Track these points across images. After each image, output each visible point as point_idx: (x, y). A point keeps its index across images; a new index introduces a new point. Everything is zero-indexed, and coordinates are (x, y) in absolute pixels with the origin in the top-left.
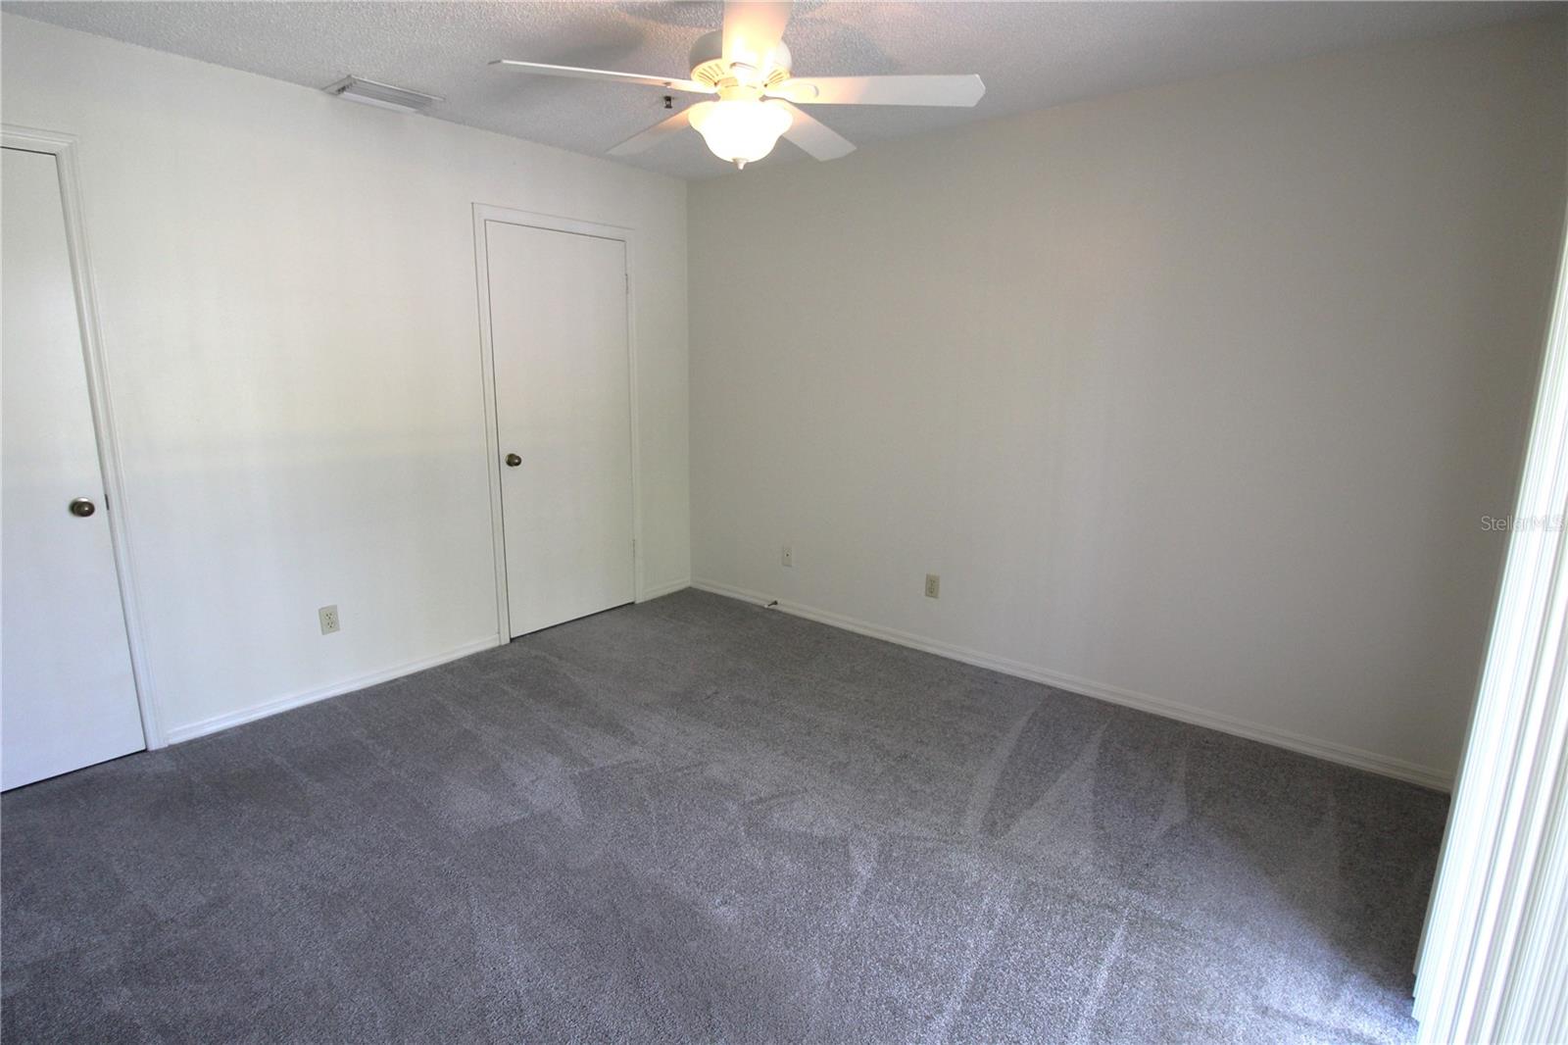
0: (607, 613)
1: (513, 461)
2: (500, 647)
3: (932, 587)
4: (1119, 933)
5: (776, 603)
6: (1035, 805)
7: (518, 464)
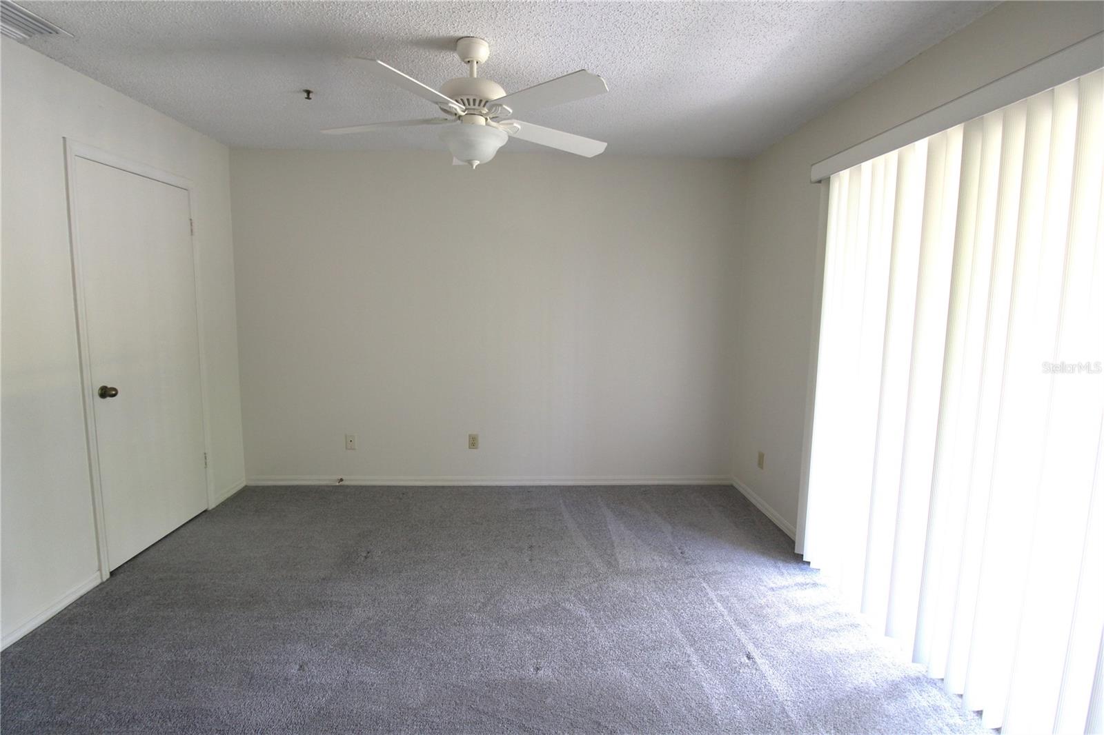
0: (191, 524)
1: (106, 393)
2: (102, 583)
3: (473, 442)
4: (705, 585)
5: (341, 480)
6: (615, 546)
7: (114, 395)
